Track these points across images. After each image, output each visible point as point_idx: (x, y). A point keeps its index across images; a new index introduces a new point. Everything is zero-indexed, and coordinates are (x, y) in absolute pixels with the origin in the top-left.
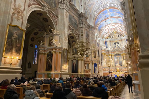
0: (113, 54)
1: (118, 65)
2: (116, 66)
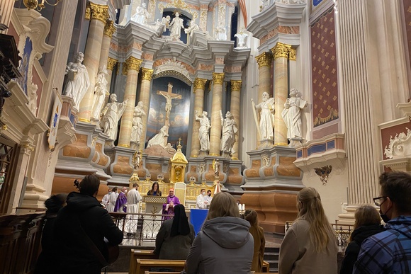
0: (149, 66)
1: (160, 141)
2: (148, 146)
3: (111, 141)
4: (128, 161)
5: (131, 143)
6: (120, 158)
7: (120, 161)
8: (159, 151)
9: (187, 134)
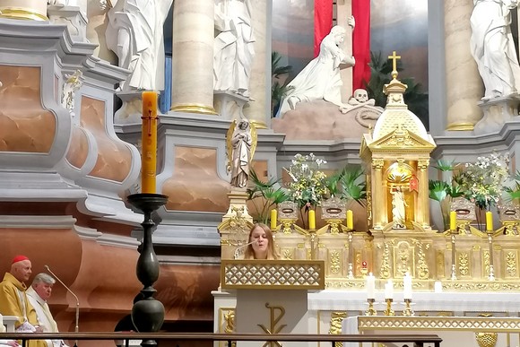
1: (323, 84)
2: (284, 108)
4: (211, 162)
5: (218, 97)
6: (182, 154)
7: (183, 163)
8: (324, 123)
9: (423, 47)
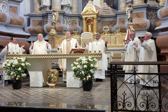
1: (96, 2)
3: (45, 7)
